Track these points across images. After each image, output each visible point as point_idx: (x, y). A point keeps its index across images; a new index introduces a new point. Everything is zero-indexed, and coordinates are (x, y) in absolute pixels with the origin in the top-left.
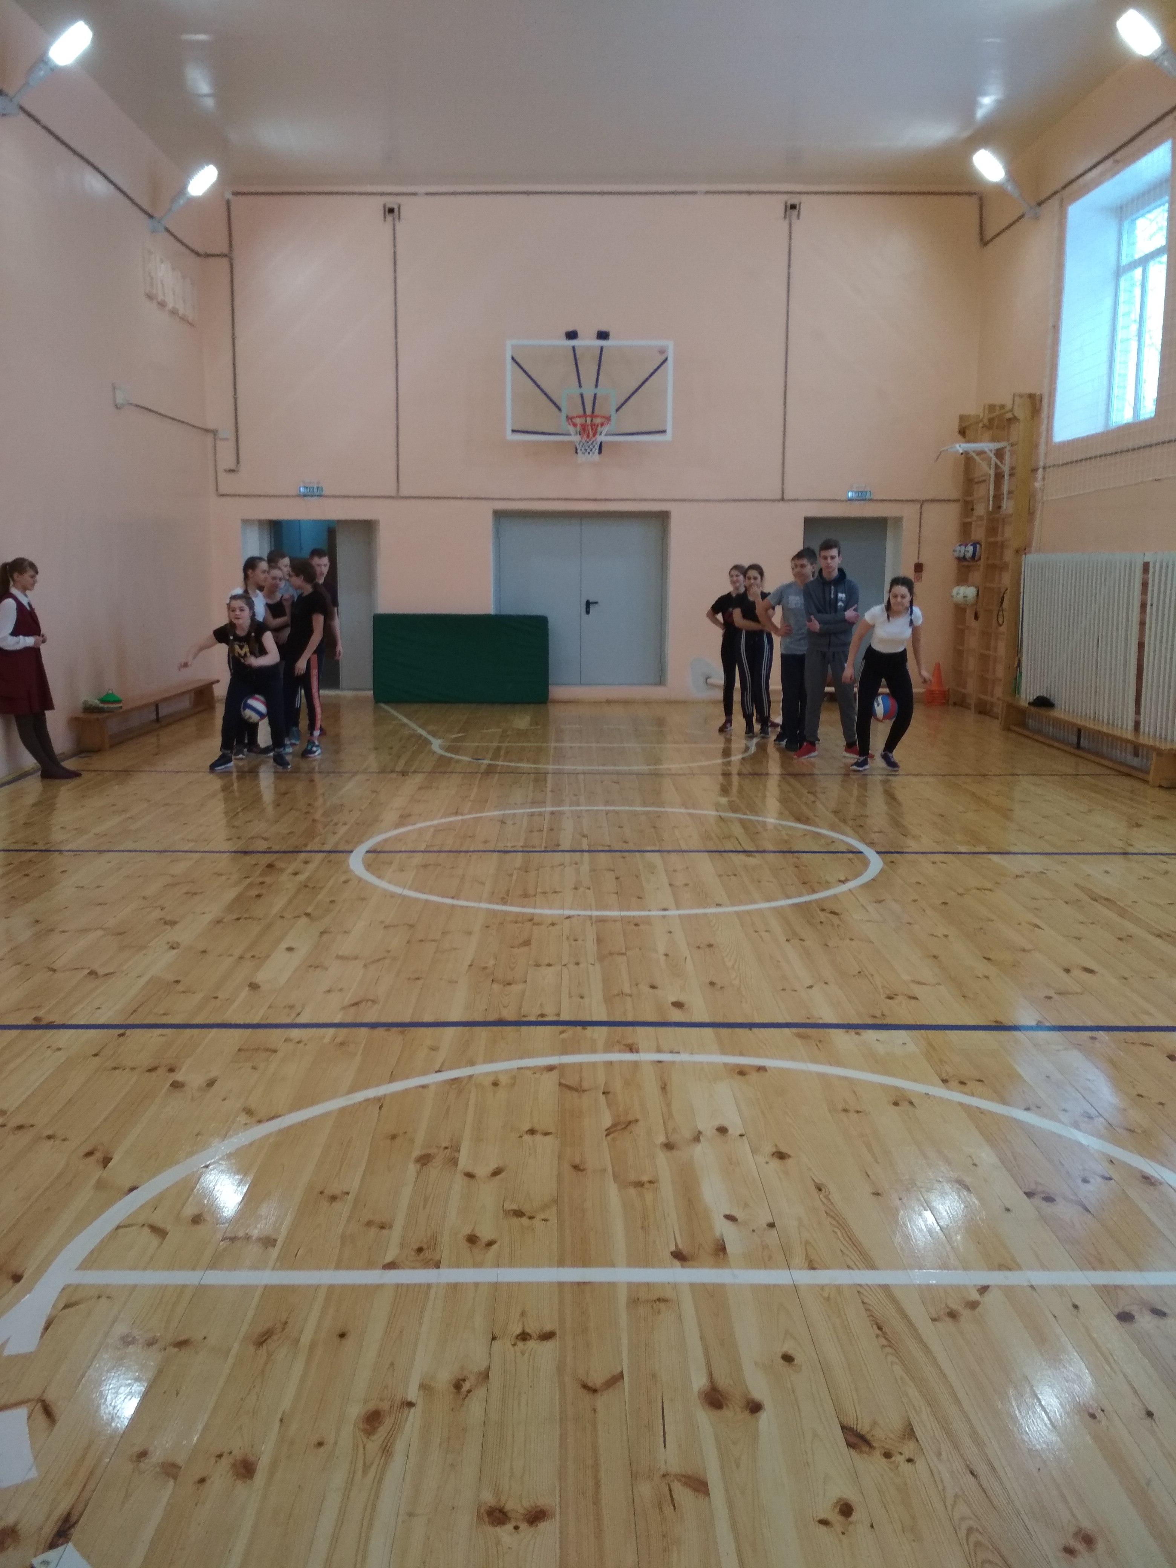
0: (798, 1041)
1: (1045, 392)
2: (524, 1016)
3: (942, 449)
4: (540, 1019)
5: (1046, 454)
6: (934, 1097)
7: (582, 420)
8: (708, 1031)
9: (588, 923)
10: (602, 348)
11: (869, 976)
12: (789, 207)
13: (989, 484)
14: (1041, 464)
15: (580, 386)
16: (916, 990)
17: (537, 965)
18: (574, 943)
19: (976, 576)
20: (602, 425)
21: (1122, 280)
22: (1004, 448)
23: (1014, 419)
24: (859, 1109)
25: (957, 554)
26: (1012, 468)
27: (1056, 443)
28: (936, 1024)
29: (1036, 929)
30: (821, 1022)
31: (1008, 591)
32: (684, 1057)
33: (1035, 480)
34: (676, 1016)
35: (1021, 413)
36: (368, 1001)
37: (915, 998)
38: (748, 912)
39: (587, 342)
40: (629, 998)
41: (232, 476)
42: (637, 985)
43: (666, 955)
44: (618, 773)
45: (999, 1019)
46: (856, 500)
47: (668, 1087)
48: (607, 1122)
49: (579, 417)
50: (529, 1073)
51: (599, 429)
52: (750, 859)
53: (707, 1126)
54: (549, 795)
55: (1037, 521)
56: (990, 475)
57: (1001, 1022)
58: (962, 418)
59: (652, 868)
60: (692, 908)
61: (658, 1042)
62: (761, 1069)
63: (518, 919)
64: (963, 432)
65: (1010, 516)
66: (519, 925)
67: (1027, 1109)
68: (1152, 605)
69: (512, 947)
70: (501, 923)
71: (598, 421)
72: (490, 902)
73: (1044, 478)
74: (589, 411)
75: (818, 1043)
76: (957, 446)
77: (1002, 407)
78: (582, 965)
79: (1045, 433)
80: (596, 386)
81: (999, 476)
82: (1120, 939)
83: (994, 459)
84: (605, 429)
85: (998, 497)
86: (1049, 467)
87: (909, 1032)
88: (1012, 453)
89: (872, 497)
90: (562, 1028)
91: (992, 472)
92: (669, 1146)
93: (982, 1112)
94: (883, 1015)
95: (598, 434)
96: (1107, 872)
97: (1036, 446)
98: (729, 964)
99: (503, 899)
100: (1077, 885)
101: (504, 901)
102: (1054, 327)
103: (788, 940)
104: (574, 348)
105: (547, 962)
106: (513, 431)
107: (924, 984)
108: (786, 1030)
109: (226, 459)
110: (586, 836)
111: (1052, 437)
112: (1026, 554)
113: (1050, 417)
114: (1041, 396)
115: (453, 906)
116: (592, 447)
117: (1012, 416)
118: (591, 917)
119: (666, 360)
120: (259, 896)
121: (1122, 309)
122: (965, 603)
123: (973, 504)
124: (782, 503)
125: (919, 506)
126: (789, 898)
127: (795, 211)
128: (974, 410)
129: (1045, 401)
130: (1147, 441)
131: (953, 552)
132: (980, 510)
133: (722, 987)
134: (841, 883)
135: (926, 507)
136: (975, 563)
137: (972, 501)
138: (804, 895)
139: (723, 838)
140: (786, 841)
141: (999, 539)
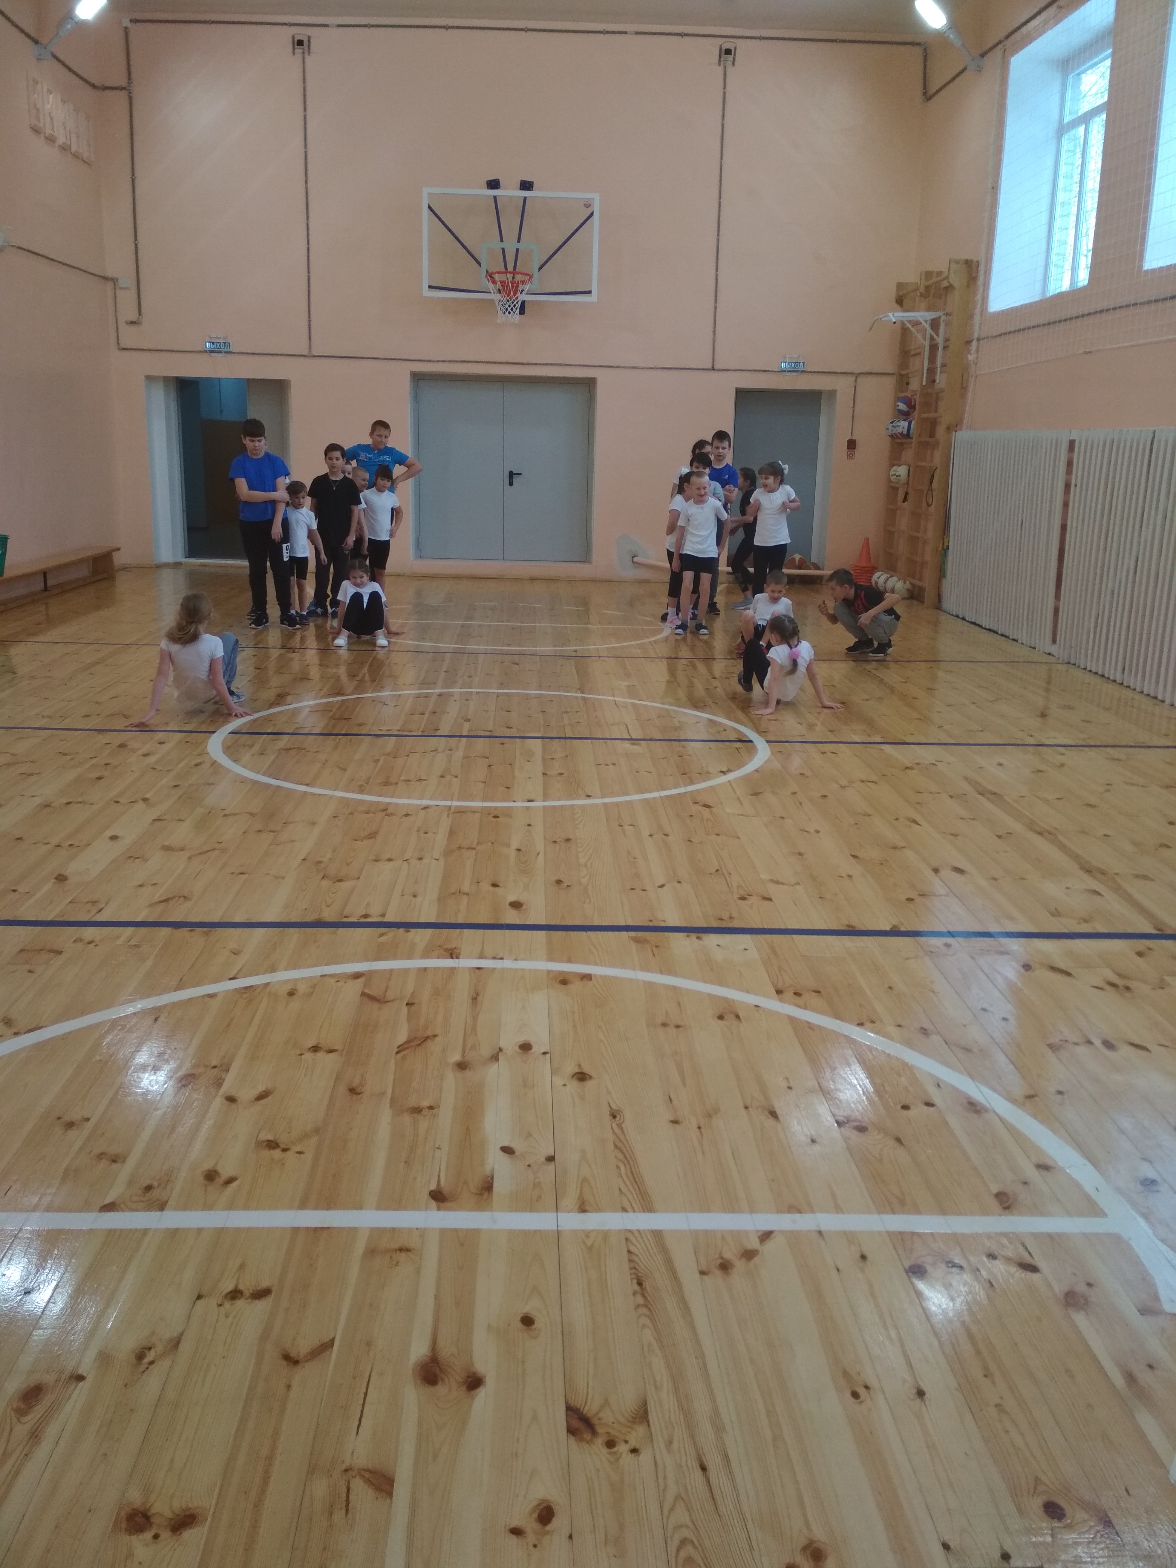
0: (633, 946)
1: (982, 259)
2: (345, 917)
3: (875, 318)
4: (363, 920)
5: (981, 325)
6: (764, 1010)
7: (503, 277)
8: (541, 934)
9: (445, 813)
10: (525, 199)
11: (727, 876)
12: (723, 52)
13: (924, 358)
14: (976, 335)
15: (502, 241)
16: (773, 890)
17: (376, 861)
18: (422, 835)
19: (909, 455)
20: (523, 282)
21: (1065, 138)
22: (940, 317)
23: (950, 288)
24: (679, 1023)
25: (890, 433)
26: (947, 340)
27: (990, 313)
28: (784, 927)
29: (913, 825)
30: (663, 924)
31: (938, 471)
32: (507, 964)
33: (969, 352)
34: (512, 917)
35: (957, 280)
36: (180, 897)
37: (770, 899)
38: (617, 804)
39: (510, 192)
40: (466, 896)
41: (133, 328)
42: (478, 882)
43: (518, 850)
44: (521, 654)
45: (852, 924)
46: (789, 371)
47: (479, 998)
48: (402, 1037)
49: (499, 273)
50: (332, 981)
51: (520, 288)
52: (635, 747)
53: (509, 1042)
54: (443, 674)
55: (970, 396)
56: (925, 348)
57: (854, 927)
58: (900, 286)
59: (529, 755)
60: (559, 800)
61: (483, 947)
62: (587, 977)
63: (370, 809)
64: (900, 301)
65: (942, 391)
66: (371, 815)
67: (861, 1024)
68: (1076, 485)
69: (356, 840)
70: (351, 814)
71: (518, 278)
72: (346, 790)
73: (977, 351)
74: (510, 268)
75: (654, 949)
76: (891, 314)
77: (939, 273)
78: (425, 861)
79: (980, 303)
80: (519, 241)
81: (933, 348)
82: (999, 837)
83: (929, 330)
84: (527, 287)
85: (931, 371)
86: (983, 339)
87: (754, 936)
88: (948, 324)
89: (805, 369)
90: (383, 930)
91: (927, 344)
92: (462, 1066)
93: (810, 1026)
94: (731, 918)
95: (519, 293)
96: (1001, 764)
97: (971, 316)
98: (582, 861)
99: (361, 786)
100: (966, 778)
101: (361, 790)
102: (993, 188)
103: (651, 836)
104: (495, 197)
105: (388, 856)
106: (430, 287)
107: (783, 884)
108: (624, 934)
109: (128, 312)
110: (468, 720)
111: (987, 307)
112: (956, 431)
113: (987, 285)
114: (978, 262)
115: (305, 793)
116: (512, 306)
117: (948, 284)
118: (450, 808)
119: (592, 214)
120: (100, 778)
121: (1062, 170)
122: (897, 483)
123: (909, 378)
124: (712, 372)
125: (853, 379)
126: (664, 790)
127: (730, 58)
128: (911, 277)
129: (982, 268)
130: (1081, 311)
131: (887, 429)
132: (915, 385)
133: (568, 886)
134: (721, 774)
135: (861, 380)
136: (908, 440)
137: (907, 375)
138: (680, 787)
139: (612, 725)
140: (676, 729)
141: (932, 415)
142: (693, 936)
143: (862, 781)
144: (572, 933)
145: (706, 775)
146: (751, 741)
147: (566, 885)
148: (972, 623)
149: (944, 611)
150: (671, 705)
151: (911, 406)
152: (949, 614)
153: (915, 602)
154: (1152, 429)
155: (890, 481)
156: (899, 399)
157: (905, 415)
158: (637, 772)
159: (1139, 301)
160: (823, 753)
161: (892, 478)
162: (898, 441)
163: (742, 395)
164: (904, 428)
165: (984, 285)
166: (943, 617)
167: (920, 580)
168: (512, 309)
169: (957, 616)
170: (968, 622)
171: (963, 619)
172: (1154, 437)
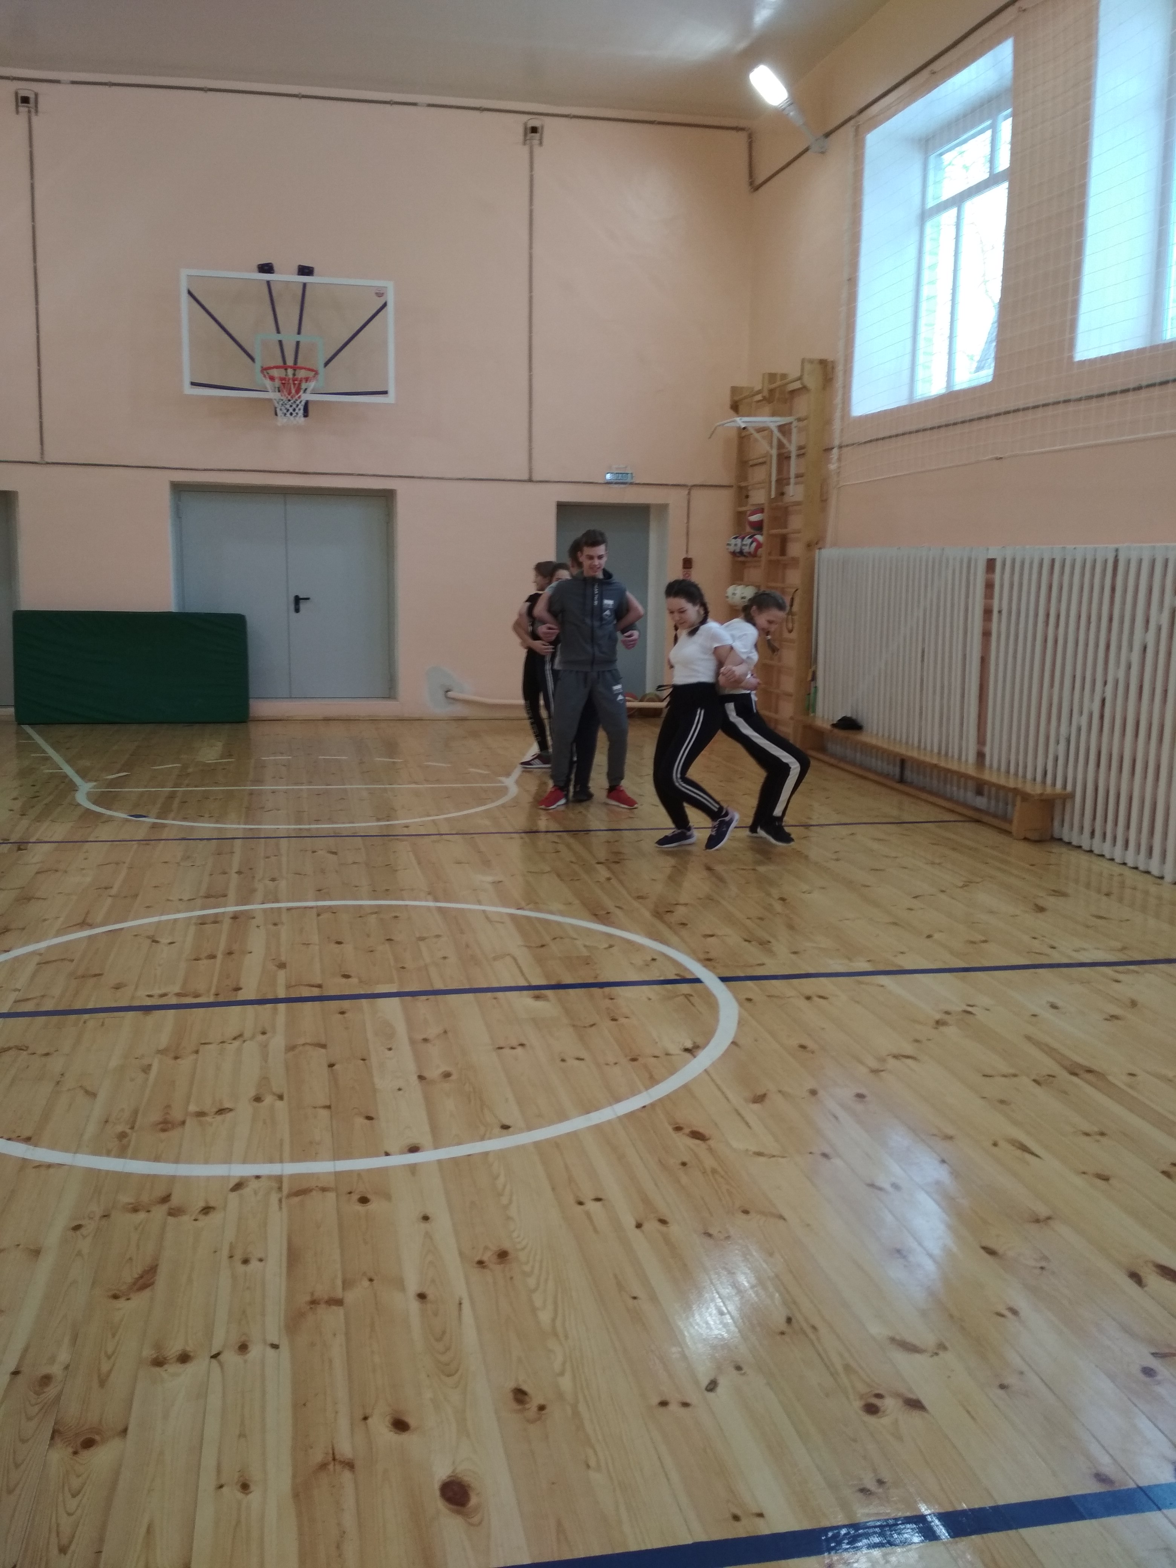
3: (714, 426)
5: (842, 430)
7: (282, 373)
9: (274, 1200)
10: (305, 285)
12: (529, 131)
13: (771, 467)
14: (836, 442)
15: (278, 332)
16: (911, 1374)
17: (158, 1363)
18: (241, 1272)
19: (755, 573)
20: (307, 379)
21: (928, 225)
22: (791, 423)
23: (803, 389)
26: (800, 447)
27: (854, 417)
29: (1026, 1155)
30: (763, 1528)
31: (799, 592)
33: (830, 461)
35: (812, 381)
37: (922, 1407)
38: (557, 1145)
39: (285, 277)
42: (366, 1420)
43: (422, 1297)
44: (337, 835)
49: (276, 368)
51: (304, 385)
52: (542, 1004)
54: (234, 878)
55: (832, 511)
56: (771, 456)
58: (734, 390)
60: (460, 1140)
63: (141, 1200)
64: (735, 406)
65: (796, 504)
66: (142, 1215)
69: (116, 1297)
70: (105, 1218)
71: (301, 373)
72: (96, 1148)
73: (839, 460)
74: (290, 362)
77: (786, 376)
78: (252, 1354)
79: (840, 406)
80: (299, 333)
81: (783, 458)
83: (777, 435)
84: (312, 385)
85: (782, 482)
86: (847, 446)
88: (800, 430)
89: (633, 480)
91: (774, 451)
95: (302, 391)
96: (1055, 1007)
97: (829, 421)
98: (545, 1318)
99: (122, 1136)
100: (1029, 1040)
101: (124, 1146)
102: (849, 280)
104: (268, 283)
105: (179, 1346)
107: (918, 1351)
110: (283, 965)
111: (849, 411)
112: (820, 548)
113: (847, 389)
114: (835, 363)
116: (294, 406)
117: (801, 386)
118: (280, 1181)
119: (385, 305)
123: (748, 491)
124: (530, 483)
125: (687, 492)
126: (616, 1100)
127: (537, 136)
128: (749, 380)
129: (841, 368)
131: (728, 546)
132: (759, 497)
133: (541, 1408)
134: (688, 1055)
135: (694, 492)
136: (757, 559)
137: (747, 487)
138: (638, 1091)
139: (493, 959)
140: (587, 962)
141: (783, 531)
143: (895, 1057)
145: (668, 1062)
146: (700, 981)
147: (535, 1405)
154: (1113, 546)
155: (728, 602)
158: (563, 1060)
159: (1073, 397)
160: (808, 998)
161: (730, 598)
162: (741, 559)
163: (564, 509)
165: (844, 387)
168: (294, 410)
172: (1117, 557)
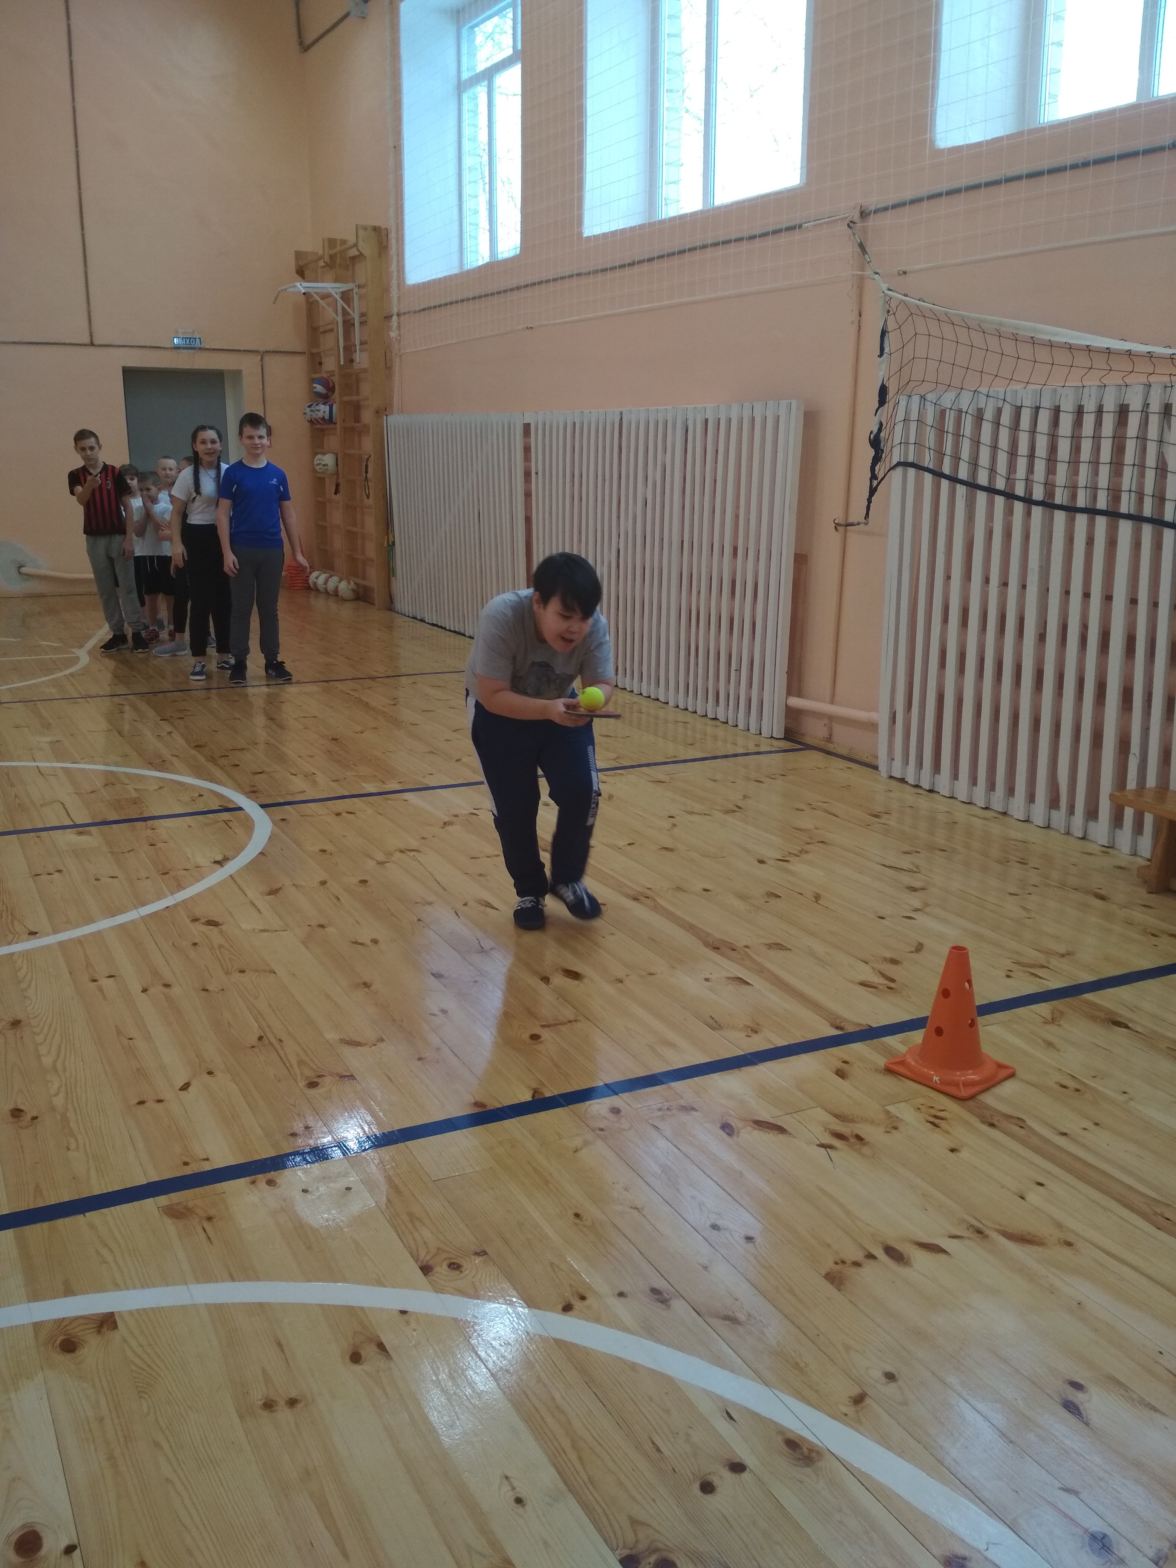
0: (170, 1226)
1: (392, 227)
3: (280, 289)
5: (399, 299)
6: (416, 1316)
11: (277, 1046)
14: (395, 311)
16: (349, 1058)
19: (333, 441)
21: (465, 97)
22: (352, 290)
23: (358, 257)
25: (308, 418)
26: (363, 315)
27: (409, 286)
29: (488, 910)
30: (207, 1167)
31: (372, 459)
33: (389, 328)
35: (367, 249)
37: (350, 1078)
45: (482, 1098)
46: (184, 348)
55: (397, 377)
56: (338, 323)
58: (299, 255)
62: (107, 1323)
64: (301, 273)
65: (365, 371)
68: (537, 473)
73: (399, 327)
75: (206, 1225)
76: (298, 284)
77: (344, 242)
79: (395, 274)
81: (348, 325)
83: (340, 302)
85: (349, 349)
86: (405, 314)
88: (361, 297)
89: (202, 346)
91: (340, 319)
94: (307, 1128)
97: (386, 290)
102: (395, 147)
103: (144, 991)
107: (359, 1044)
108: (149, 1204)
111: (404, 279)
112: (387, 416)
113: (400, 255)
114: (387, 229)
117: (358, 253)
121: (467, 131)
122: (323, 473)
123: (321, 358)
124: (92, 348)
125: (259, 358)
126: (143, 905)
128: (312, 245)
129: (392, 236)
130: (514, 283)
131: (305, 413)
132: (330, 364)
133: (34, 1118)
134: (217, 866)
135: (267, 358)
136: (332, 426)
137: (319, 354)
138: (165, 896)
139: (41, 806)
140: (135, 802)
141: (355, 398)
142: (261, 1178)
143: (401, 851)
144: (62, 1223)
145: (197, 873)
146: (240, 809)
147: (29, 1117)
148: (433, 625)
149: (398, 613)
150: (116, 764)
151: (331, 389)
152: (405, 615)
153: (362, 604)
154: (618, 410)
155: (315, 471)
156: (313, 381)
157: (325, 398)
158: (97, 880)
159: (583, 271)
160: (338, 814)
161: (317, 468)
162: (319, 426)
163: (130, 375)
164: (324, 412)
165: (398, 254)
166: (399, 620)
167: (364, 578)
169: (415, 618)
170: (429, 623)
171: (422, 621)
172: (621, 419)
